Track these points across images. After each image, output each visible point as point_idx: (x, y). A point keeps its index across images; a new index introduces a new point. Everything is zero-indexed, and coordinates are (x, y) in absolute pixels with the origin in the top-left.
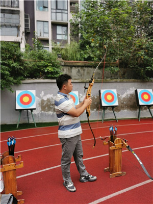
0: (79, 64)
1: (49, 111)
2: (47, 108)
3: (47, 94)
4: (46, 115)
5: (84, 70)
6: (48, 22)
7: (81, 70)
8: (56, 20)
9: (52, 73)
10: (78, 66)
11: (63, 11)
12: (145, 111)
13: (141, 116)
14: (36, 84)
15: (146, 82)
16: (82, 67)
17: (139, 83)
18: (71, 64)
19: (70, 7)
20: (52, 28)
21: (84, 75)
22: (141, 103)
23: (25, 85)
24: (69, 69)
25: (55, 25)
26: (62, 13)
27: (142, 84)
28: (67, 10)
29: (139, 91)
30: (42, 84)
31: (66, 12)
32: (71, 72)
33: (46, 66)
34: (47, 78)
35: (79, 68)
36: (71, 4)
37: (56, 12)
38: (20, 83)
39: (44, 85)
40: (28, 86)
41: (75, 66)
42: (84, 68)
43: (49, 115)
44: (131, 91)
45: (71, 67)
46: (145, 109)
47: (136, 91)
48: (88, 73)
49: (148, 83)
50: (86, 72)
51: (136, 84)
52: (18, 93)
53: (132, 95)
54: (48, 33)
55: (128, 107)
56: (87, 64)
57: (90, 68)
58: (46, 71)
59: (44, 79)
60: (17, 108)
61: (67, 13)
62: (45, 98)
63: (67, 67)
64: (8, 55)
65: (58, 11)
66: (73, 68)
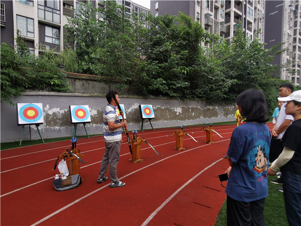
0: (84, 77)
1: (55, 125)
2: (52, 123)
3: (53, 108)
4: (51, 131)
5: (89, 84)
6: (33, 19)
7: (85, 84)
8: (45, 19)
9: (58, 85)
10: (83, 79)
11: (54, 11)
12: (147, 124)
13: (144, 128)
14: (40, 97)
15: (148, 98)
16: (87, 80)
17: (142, 100)
18: (74, 77)
19: (63, 8)
20: (39, 27)
21: (88, 88)
22: (144, 117)
23: (25, 97)
24: (72, 82)
25: (42, 24)
26: (53, 13)
27: (144, 100)
28: (60, 11)
29: (142, 106)
30: (47, 97)
31: (58, 12)
32: (75, 85)
33: (51, 78)
34: (53, 90)
35: (84, 82)
36: (64, 4)
37: (45, 10)
38: (20, 95)
39: (50, 98)
40: (29, 98)
41: (79, 79)
42: (89, 82)
43: (55, 130)
44: (136, 106)
45: (75, 79)
46: (147, 122)
47: (140, 106)
48: (93, 87)
49: (149, 100)
50: (90, 86)
51: (139, 100)
52: (20, 106)
53: (136, 110)
54: (34, 33)
55: (133, 120)
56: (92, 78)
57: (95, 82)
58: (52, 83)
59: (49, 91)
60: (20, 123)
61: (60, 14)
62: (51, 112)
63: (71, 79)
64: (6, 63)
65: (46, 9)
66: (77, 80)
